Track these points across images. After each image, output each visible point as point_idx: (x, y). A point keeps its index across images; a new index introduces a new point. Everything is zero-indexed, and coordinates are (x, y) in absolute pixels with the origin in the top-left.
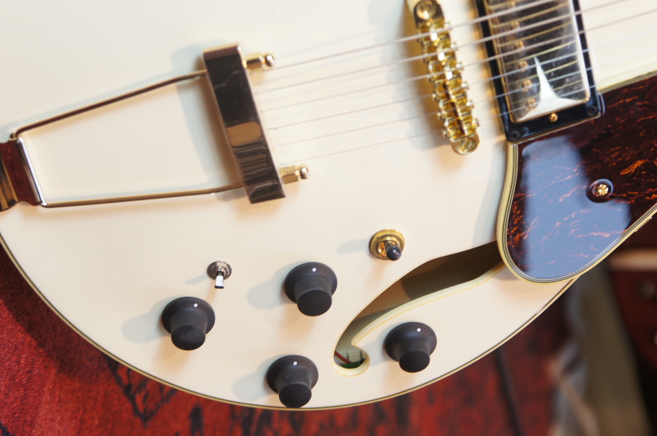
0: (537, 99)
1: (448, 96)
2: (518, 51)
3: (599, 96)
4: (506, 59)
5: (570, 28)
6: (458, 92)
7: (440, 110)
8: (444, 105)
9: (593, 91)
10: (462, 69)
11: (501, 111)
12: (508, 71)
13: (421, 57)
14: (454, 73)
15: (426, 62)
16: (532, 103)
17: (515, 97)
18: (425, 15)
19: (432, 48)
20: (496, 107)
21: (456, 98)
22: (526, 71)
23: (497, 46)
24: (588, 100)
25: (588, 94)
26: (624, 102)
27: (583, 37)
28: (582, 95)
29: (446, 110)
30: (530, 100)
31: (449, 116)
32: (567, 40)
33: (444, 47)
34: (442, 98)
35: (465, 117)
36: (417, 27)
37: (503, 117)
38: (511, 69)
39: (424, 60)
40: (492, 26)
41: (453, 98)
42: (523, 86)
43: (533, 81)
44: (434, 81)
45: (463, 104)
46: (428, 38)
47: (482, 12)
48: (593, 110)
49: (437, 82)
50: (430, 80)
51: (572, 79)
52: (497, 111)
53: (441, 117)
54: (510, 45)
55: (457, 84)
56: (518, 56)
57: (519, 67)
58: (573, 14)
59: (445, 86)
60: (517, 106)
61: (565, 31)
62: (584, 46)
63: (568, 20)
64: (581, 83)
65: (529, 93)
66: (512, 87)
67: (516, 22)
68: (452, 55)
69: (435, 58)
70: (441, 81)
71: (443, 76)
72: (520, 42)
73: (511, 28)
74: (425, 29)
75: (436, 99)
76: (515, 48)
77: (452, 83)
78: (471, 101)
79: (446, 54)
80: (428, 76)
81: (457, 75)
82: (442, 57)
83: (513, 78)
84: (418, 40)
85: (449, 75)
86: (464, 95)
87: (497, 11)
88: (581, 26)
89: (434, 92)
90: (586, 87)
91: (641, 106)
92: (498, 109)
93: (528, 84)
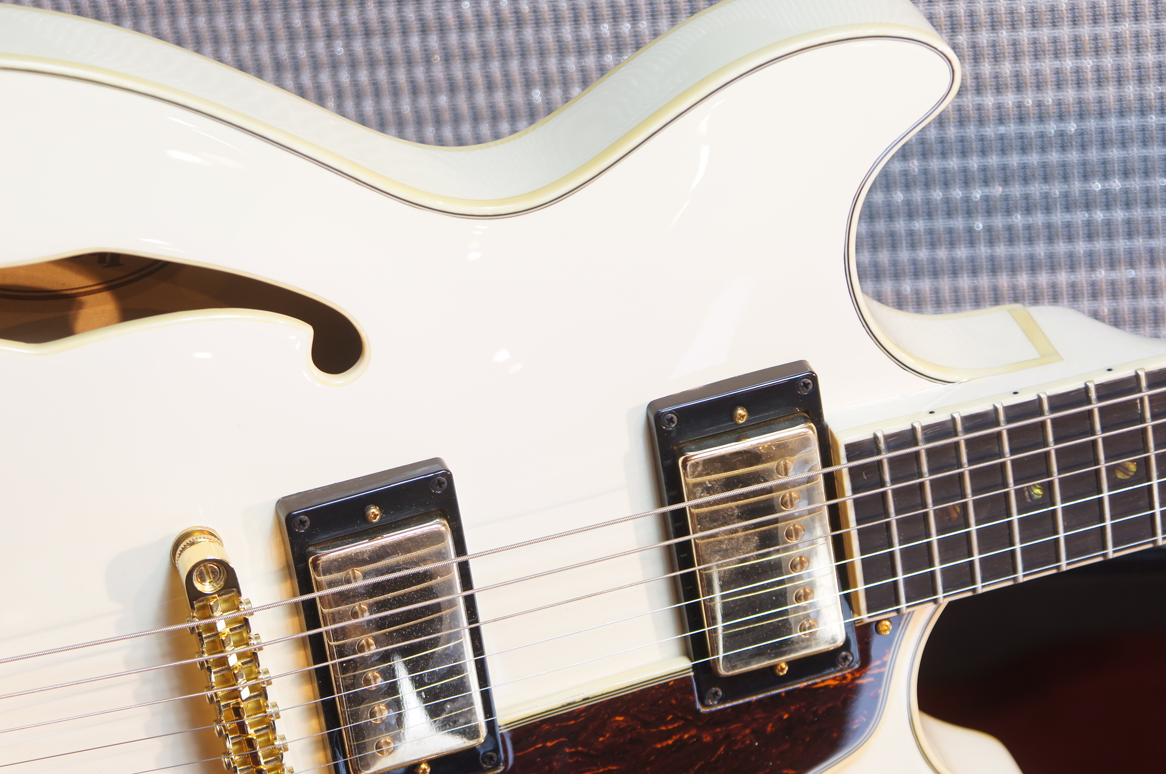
0: (397, 738)
1: (242, 728)
2: (367, 653)
3: (502, 735)
4: (345, 667)
5: (454, 617)
6: (260, 722)
7: (227, 753)
8: (234, 744)
9: (491, 726)
10: (269, 683)
11: (335, 758)
12: (347, 688)
13: (197, 659)
14: (252, 689)
15: (206, 668)
16: (388, 743)
17: (359, 733)
18: (206, 587)
19: (218, 644)
20: (325, 749)
21: (256, 731)
22: (379, 689)
23: (330, 643)
24: (483, 741)
25: (483, 732)
26: (544, 747)
27: (476, 635)
28: (472, 733)
29: (237, 752)
30: (384, 738)
31: (244, 763)
32: (449, 639)
33: (237, 645)
34: (232, 731)
35: (270, 766)
36: (192, 607)
37: (336, 767)
38: (353, 686)
39: (202, 664)
40: (323, 610)
41: (251, 731)
42: (373, 715)
43: (389, 706)
44: (218, 701)
45: (269, 742)
46: (212, 628)
47: (305, 585)
48: (491, 758)
49: (222, 704)
50: (211, 699)
51: (456, 705)
52: (326, 756)
53: (229, 765)
54: (352, 644)
55: (259, 708)
56: (365, 663)
57: (368, 682)
58: (459, 594)
59: (237, 711)
60: (361, 748)
61: (446, 622)
62: (478, 648)
63: (452, 603)
64: (472, 712)
65: (383, 727)
66: (355, 716)
67: (364, 604)
68: (253, 658)
69: (223, 661)
70: (233, 702)
71: (236, 694)
72: (368, 638)
73: (355, 615)
74: (207, 611)
75: (220, 733)
76: (361, 649)
77: (250, 705)
78: (283, 738)
79: (240, 656)
80: (209, 693)
81: (260, 693)
82: (233, 661)
83: (355, 700)
84: (192, 629)
85: (245, 693)
86: (272, 727)
87: (331, 584)
88: (472, 614)
89: (219, 721)
90: (480, 719)
91: (571, 755)
92: (329, 752)
93: (383, 712)
